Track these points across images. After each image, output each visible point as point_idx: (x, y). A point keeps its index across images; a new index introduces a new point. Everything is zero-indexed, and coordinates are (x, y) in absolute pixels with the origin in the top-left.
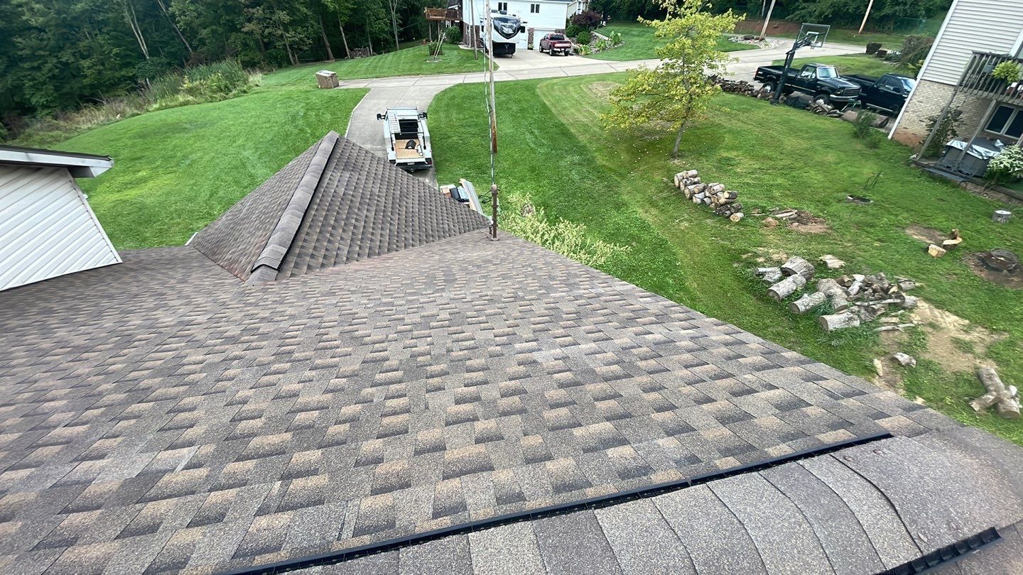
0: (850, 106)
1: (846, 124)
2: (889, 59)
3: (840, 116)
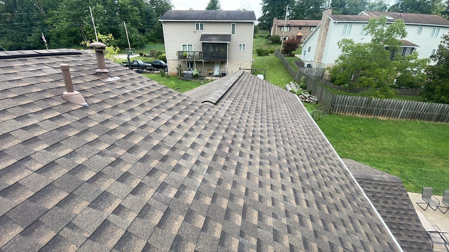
0: (154, 70)
1: (157, 74)
2: (148, 57)
3: (153, 73)
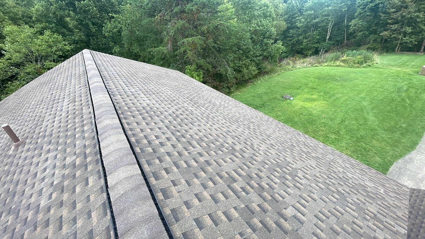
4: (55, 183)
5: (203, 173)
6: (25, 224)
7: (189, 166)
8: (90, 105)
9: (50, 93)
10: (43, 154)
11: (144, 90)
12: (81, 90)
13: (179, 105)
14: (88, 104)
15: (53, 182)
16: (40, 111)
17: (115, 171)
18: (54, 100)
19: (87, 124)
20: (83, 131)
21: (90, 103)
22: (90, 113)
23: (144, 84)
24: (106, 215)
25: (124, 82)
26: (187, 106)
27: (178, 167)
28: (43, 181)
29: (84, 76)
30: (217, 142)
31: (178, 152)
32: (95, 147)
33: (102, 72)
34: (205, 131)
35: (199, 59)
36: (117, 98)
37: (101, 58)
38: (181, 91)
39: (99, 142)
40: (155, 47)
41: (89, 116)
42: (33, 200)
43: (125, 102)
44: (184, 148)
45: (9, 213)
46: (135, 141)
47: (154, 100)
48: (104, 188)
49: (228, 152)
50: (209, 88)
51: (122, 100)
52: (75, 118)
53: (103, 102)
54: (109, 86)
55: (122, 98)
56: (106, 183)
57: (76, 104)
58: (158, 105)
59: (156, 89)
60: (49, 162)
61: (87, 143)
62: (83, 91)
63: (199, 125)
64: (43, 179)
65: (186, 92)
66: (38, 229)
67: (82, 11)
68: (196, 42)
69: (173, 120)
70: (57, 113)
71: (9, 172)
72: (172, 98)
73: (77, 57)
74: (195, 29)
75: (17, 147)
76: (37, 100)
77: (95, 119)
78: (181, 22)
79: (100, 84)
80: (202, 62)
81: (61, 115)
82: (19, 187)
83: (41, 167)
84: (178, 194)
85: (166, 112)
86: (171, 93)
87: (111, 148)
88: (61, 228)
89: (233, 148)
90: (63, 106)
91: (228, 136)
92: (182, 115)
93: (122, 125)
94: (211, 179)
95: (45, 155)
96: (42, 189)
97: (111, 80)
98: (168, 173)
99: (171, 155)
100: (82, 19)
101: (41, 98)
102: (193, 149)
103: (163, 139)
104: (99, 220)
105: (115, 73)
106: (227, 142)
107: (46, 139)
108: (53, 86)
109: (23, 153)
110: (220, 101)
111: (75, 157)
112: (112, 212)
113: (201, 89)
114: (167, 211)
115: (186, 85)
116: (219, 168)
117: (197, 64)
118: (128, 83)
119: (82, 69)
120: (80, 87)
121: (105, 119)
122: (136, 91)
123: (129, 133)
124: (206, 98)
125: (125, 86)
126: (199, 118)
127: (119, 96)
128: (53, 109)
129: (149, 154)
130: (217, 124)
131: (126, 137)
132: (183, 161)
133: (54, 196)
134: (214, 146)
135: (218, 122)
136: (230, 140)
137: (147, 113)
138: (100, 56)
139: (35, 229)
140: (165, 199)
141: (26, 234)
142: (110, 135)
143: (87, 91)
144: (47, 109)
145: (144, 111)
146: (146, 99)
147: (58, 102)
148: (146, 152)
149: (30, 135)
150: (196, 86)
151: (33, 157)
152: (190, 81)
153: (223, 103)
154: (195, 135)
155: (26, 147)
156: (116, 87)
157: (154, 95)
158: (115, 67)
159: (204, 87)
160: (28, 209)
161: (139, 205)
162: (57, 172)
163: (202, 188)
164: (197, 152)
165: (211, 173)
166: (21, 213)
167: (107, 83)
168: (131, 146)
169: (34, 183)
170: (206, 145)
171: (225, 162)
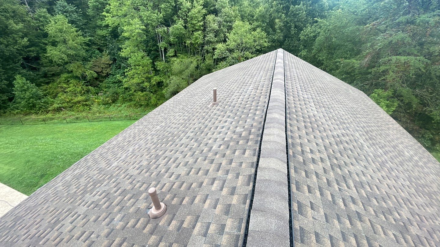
4: (226, 139)
5: (348, 222)
6: (201, 153)
7: (334, 202)
8: (267, 96)
9: (243, 77)
10: (225, 117)
11: (316, 100)
12: (265, 81)
13: (348, 131)
14: (266, 95)
15: (224, 138)
16: (233, 87)
17: (268, 157)
18: (244, 83)
19: (259, 110)
20: (255, 114)
21: (268, 95)
22: (265, 102)
23: (318, 94)
24: (249, 185)
25: (300, 86)
26: (359, 137)
27: (322, 194)
28: (219, 134)
29: (271, 71)
30: (383, 203)
31: (327, 180)
32: (259, 130)
33: (286, 71)
34: (372, 178)
35: (402, 87)
36: (290, 99)
37: (289, 59)
38: (357, 116)
39: (264, 128)
40: (346, 58)
41: (263, 104)
42: (210, 142)
43: (295, 105)
44: (337, 180)
45: (196, 141)
46: (291, 143)
47: (321, 114)
48: (255, 165)
49: (395, 226)
50: (401, 128)
51: (293, 102)
52: (253, 102)
53: (278, 97)
54: (287, 85)
55: (294, 100)
56: (258, 162)
57: (258, 91)
58: (324, 120)
59: (328, 103)
60: (227, 124)
61: (255, 124)
62: (266, 83)
63: (365, 167)
64: (220, 133)
65: (363, 120)
66: (207, 161)
67: (292, 14)
68: (411, 64)
69: (334, 143)
70: (243, 93)
71: (204, 117)
72: (342, 119)
73: (271, 53)
74: (417, 47)
75: (214, 104)
76: (234, 79)
77: (267, 109)
78: (401, 35)
79: (281, 81)
80: (405, 91)
81: (245, 96)
82: (206, 129)
83: (221, 125)
84: (311, 219)
85: (329, 131)
86: (344, 113)
87: (271, 138)
88: (218, 171)
89: (405, 226)
90: (248, 90)
91: (404, 205)
92: (347, 143)
93: (286, 123)
94: (356, 237)
95: (226, 118)
96: (217, 138)
97: (291, 81)
98: (310, 192)
99: (319, 177)
100: (288, 21)
101: (237, 78)
102: (346, 188)
103: (317, 156)
104: (242, 185)
105: (296, 75)
106: (399, 211)
107: (230, 108)
108: (247, 72)
109: (215, 110)
110: (411, 153)
111: (242, 130)
112: (254, 186)
113: (388, 125)
114: (296, 225)
115: (367, 112)
116: (372, 233)
117: (395, 91)
118: (303, 88)
119: (272, 64)
120: (265, 79)
121: (275, 112)
122: (308, 98)
123: (289, 133)
124: (390, 139)
125: (300, 89)
126: (370, 159)
127: (292, 97)
128: (241, 89)
129: (299, 163)
130: (394, 182)
131: (285, 136)
132: (329, 193)
133: (222, 147)
134: (377, 204)
135: (396, 179)
136: (405, 213)
137: (311, 123)
138: (290, 56)
139: (205, 160)
140: (299, 213)
141: (199, 159)
142: (274, 127)
143: (269, 84)
144: (238, 88)
145: (309, 120)
146: (314, 109)
147: (246, 86)
148: (297, 159)
149: (222, 101)
150: (381, 118)
151: (219, 116)
152: (375, 109)
153: (416, 158)
154: (356, 175)
155: (218, 107)
156: (292, 88)
157: (324, 109)
158: (298, 70)
159: (392, 124)
160: (206, 145)
161: (276, 198)
162: (229, 133)
163: (340, 236)
164: (351, 195)
165: (358, 230)
166: (201, 145)
167: (287, 83)
168: (287, 146)
169: (214, 132)
170: (366, 196)
171: (385, 234)
